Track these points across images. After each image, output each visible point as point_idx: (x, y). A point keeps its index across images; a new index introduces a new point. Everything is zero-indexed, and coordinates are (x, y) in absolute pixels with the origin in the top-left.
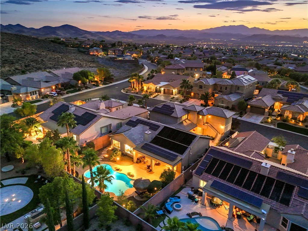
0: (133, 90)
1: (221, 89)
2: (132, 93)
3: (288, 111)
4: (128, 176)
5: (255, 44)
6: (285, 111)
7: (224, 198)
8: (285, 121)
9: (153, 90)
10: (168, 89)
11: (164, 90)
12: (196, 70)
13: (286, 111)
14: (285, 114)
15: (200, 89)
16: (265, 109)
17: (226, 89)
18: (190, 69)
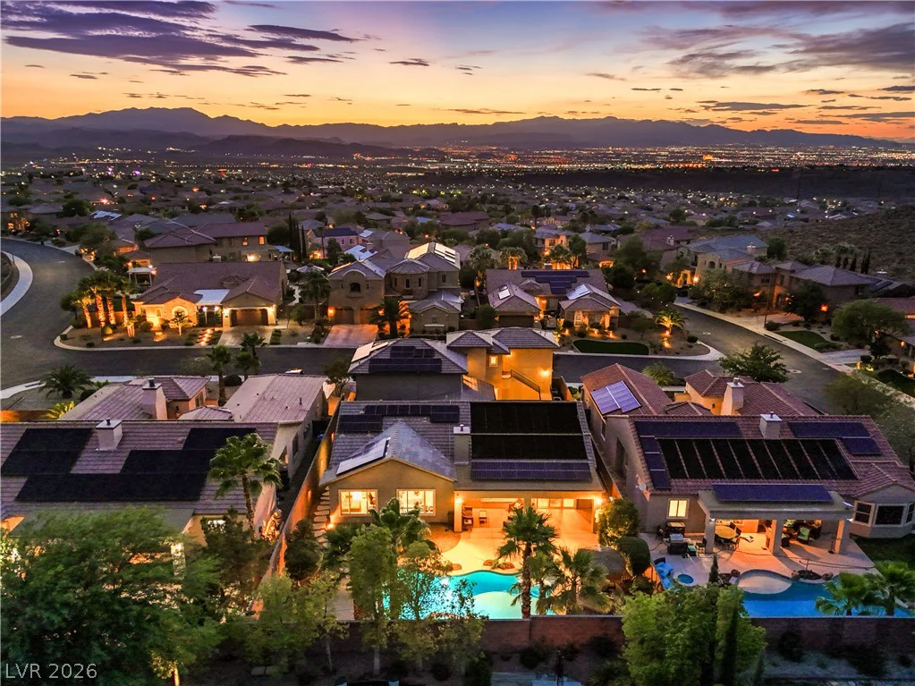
0: (108, 335)
1: (408, 286)
2: (109, 344)
3: (581, 313)
4: (496, 570)
5: (242, 163)
6: (574, 312)
7: (767, 512)
8: (582, 334)
9: (190, 321)
10: (246, 310)
11: (233, 313)
12: (245, 244)
13: (576, 314)
14: (575, 321)
15: (355, 294)
16: (532, 317)
17: (420, 285)
18: (225, 242)
